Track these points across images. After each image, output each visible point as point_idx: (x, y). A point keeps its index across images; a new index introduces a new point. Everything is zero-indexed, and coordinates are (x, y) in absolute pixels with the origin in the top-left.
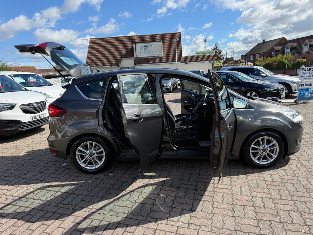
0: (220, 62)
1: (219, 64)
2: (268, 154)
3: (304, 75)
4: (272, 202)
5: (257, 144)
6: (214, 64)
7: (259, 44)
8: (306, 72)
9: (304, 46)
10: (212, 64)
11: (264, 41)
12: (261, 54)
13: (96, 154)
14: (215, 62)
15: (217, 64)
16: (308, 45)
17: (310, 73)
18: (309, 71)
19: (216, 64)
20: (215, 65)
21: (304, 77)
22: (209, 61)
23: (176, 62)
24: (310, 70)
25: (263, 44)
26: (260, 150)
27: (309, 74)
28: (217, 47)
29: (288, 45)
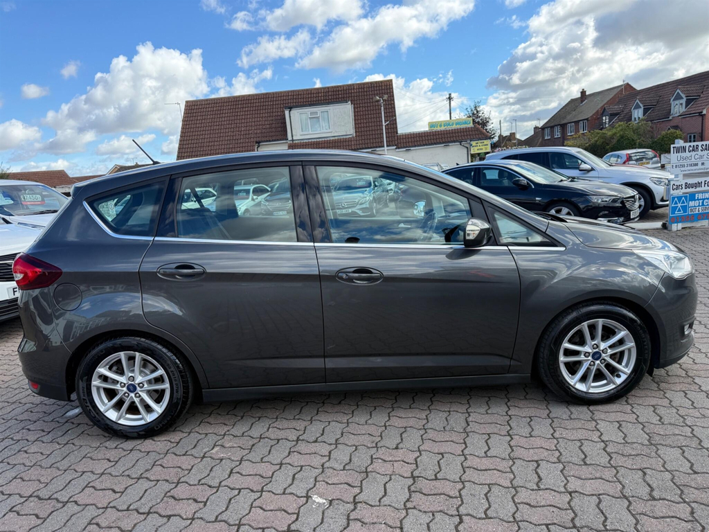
0: (485, 143)
1: (483, 147)
2: (608, 366)
3: (682, 162)
4: (628, 508)
5: (577, 340)
6: (472, 149)
7: (573, 101)
8: (687, 154)
9: (674, 100)
10: (466, 149)
11: (583, 93)
12: (577, 122)
13: (146, 386)
14: (474, 143)
15: (479, 148)
16: (682, 98)
17: (697, 157)
18: (693, 153)
19: (476, 148)
20: (474, 151)
21: (683, 166)
22: (461, 142)
23: (383, 146)
24: (695, 149)
25: (582, 102)
26: (587, 354)
27: (693, 159)
28: (477, 112)
29: (637, 101)
